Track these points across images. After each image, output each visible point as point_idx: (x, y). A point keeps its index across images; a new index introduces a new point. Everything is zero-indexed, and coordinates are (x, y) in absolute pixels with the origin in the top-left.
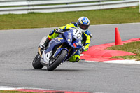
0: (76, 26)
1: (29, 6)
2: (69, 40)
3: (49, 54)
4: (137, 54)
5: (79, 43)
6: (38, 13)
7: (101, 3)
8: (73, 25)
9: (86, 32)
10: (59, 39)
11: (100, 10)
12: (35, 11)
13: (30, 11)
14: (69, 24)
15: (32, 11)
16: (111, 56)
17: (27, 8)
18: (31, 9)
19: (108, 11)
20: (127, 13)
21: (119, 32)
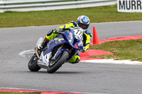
0: (76, 26)
1: (5, 4)
2: (70, 41)
3: (49, 55)
4: (115, 54)
5: (81, 43)
6: (15, 12)
7: (79, 2)
8: (72, 25)
9: (86, 32)
10: (60, 40)
11: (77, 9)
12: (11, 10)
13: (6, 10)
14: (68, 23)
15: (9, 10)
16: (88, 55)
17: (3, 7)
18: (7, 8)
19: (86, 10)
20: (105, 12)
21: (97, 31)
